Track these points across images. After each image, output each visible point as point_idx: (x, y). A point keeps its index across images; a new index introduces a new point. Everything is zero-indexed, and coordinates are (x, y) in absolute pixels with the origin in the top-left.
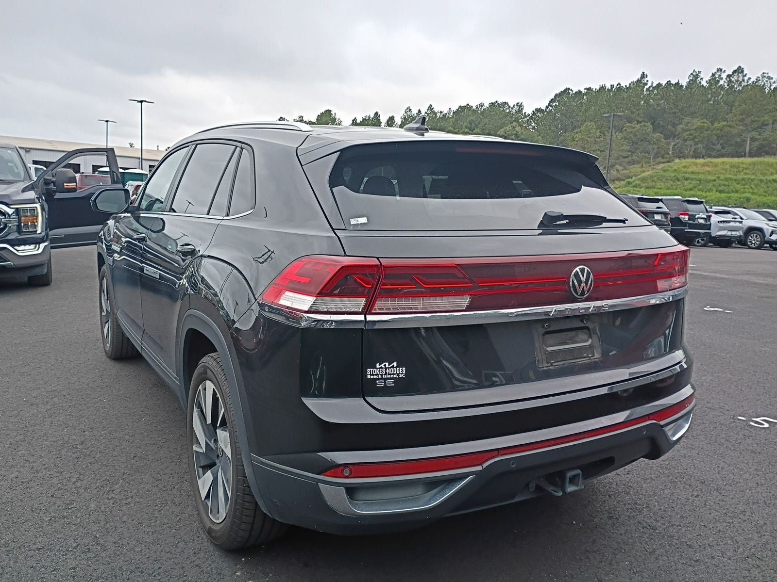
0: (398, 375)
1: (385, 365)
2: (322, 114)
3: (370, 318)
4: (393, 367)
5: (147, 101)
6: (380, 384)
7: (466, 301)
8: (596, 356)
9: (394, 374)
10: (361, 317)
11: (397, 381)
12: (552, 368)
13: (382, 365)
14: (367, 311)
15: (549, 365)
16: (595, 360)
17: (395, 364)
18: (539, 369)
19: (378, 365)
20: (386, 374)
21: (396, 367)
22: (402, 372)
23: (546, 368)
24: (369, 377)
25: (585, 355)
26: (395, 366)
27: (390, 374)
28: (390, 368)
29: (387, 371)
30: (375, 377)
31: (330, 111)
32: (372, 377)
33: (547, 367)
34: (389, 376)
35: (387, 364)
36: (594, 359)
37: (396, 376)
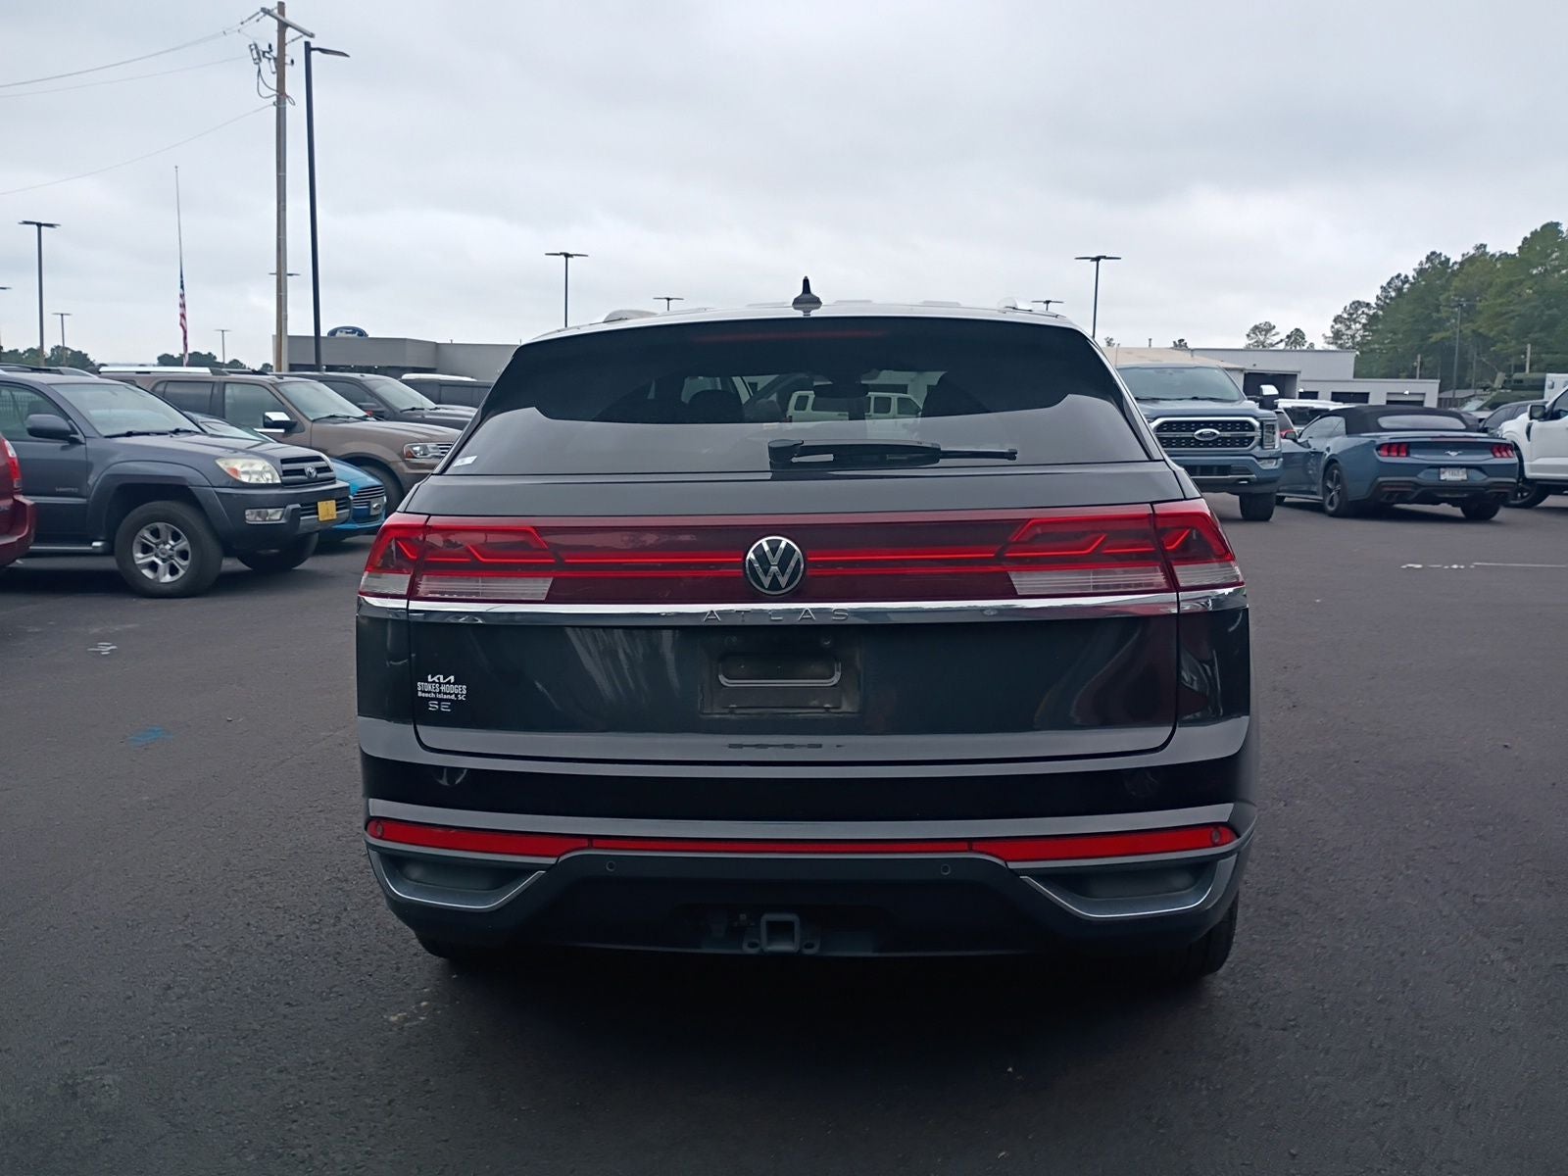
0: (456, 695)
1: (439, 679)
2: (1534, 234)
3: (415, 605)
4: (449, 683)
5: (1108, 256)
6: (433, 706)
7: (543, 586)
8: (845, 707)
9: (451, 694)
10: (401, 604)
11: (455, 704)
12: (733, 717)
13: (435, 679)
14: (412, 594)
15: (726, 711)
16: (841, 715)
17: (452, 678)
18: (702, 716)
19: (430, 677)
20: (440, 693)
21: (454, 684)
22: (461, 691)
23: (717, 716)
24: (420, 694)
25: (815, 703)
26: (452, 681)
27: (446, 694)
28: (446, 683)
29: (442, 688)
30: (427, 695)
31: (1557, 224)
32: (423, 695)
33: (722, 714)
34: (445, 697)
35: (442, 677)
36: (838, 713)
37: (453, 697)
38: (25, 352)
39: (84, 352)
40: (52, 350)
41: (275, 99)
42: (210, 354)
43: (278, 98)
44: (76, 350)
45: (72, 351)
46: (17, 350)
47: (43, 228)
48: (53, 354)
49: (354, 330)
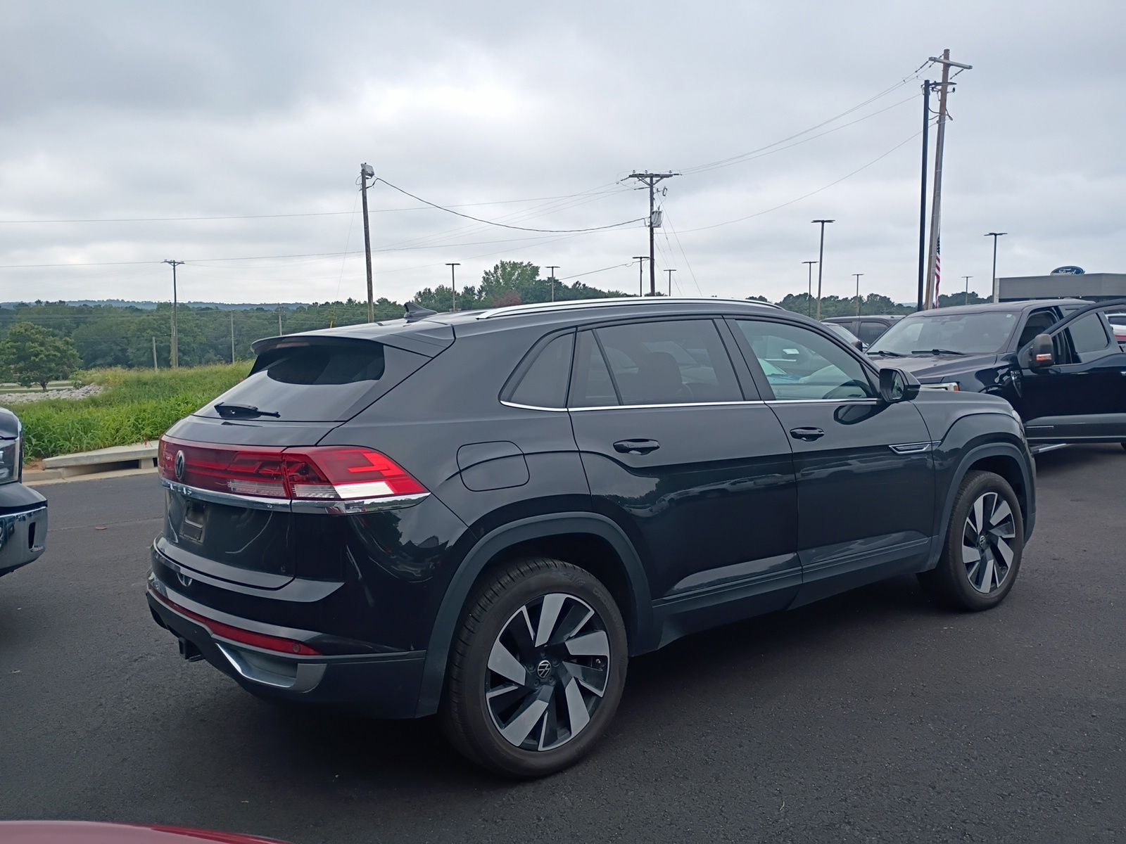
38: (852, 299)
39: (888, 297)
40: (868, 297)
41: (937, 119)
42: (973, 292)
43: (940, 117)
44: (883, 296)
45: (881, 297)
46: (847, 298)
47: (825, 223)
48: (868, 299)
49: (1073, 269)
